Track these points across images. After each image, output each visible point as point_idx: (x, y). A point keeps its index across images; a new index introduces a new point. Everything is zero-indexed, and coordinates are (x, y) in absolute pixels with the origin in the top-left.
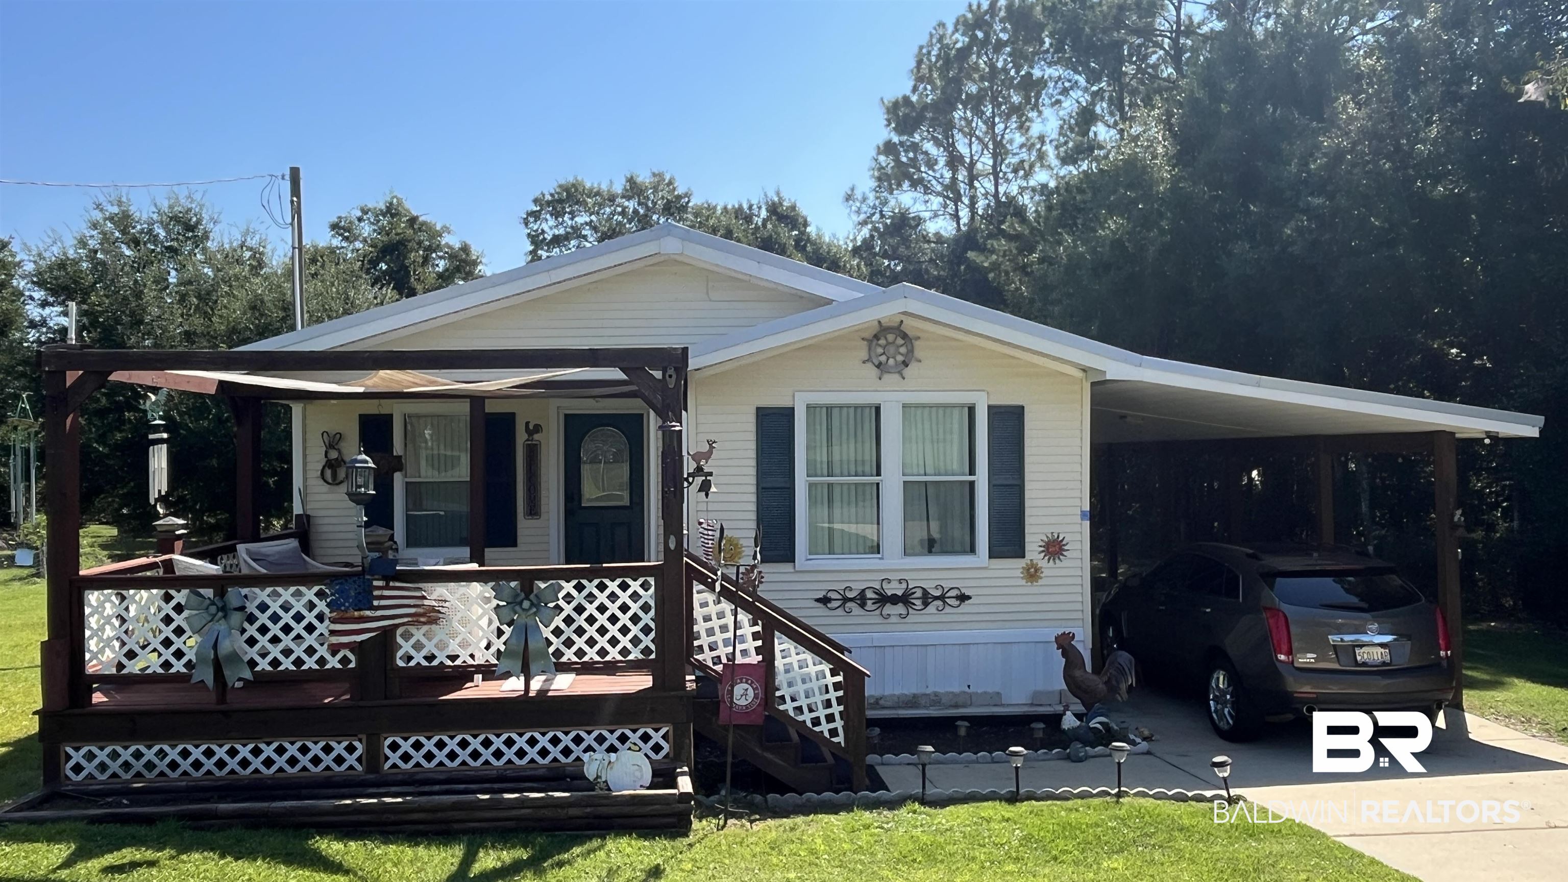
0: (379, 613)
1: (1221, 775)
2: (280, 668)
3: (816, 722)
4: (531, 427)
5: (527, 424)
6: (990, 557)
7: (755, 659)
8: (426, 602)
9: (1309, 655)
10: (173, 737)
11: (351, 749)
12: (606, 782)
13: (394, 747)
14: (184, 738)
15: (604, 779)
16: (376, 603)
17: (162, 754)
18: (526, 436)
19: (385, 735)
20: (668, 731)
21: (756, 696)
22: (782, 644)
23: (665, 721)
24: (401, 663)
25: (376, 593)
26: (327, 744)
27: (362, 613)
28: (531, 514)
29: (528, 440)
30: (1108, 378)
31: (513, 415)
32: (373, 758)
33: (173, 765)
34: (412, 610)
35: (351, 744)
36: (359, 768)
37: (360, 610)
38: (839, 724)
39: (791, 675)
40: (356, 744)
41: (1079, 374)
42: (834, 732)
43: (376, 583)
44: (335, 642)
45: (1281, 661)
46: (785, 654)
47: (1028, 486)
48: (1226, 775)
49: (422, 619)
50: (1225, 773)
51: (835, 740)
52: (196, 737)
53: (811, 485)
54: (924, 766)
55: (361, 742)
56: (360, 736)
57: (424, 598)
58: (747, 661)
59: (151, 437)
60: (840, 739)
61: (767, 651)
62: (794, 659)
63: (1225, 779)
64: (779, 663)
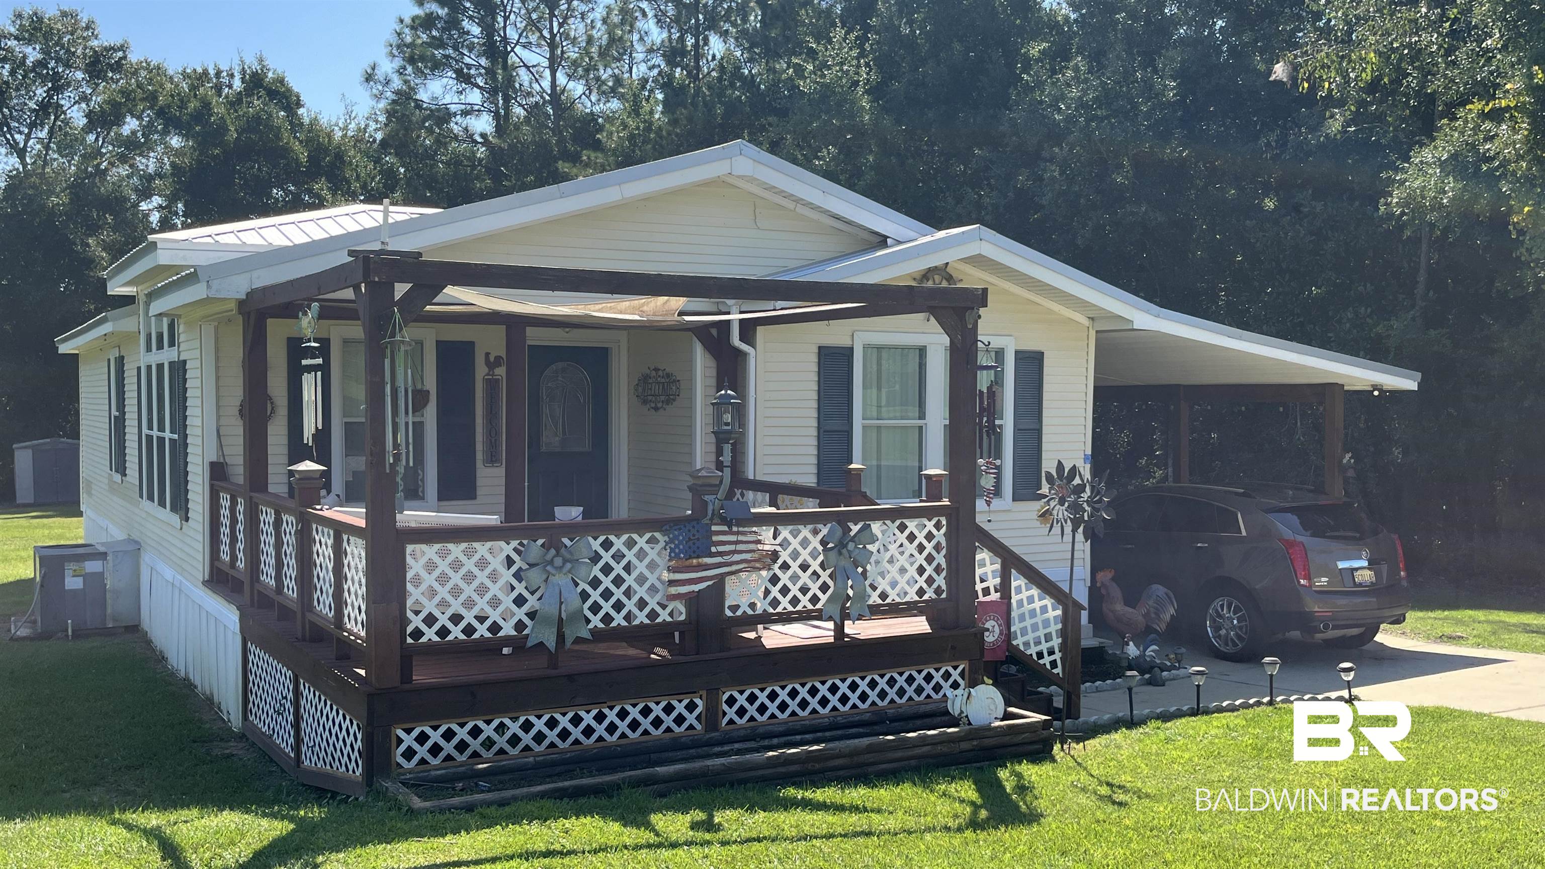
0: (718, 560)
1: (1346, 679)
2: (612, 625)
3: (1040, 655)
4: (492, 359)
5: (487, 354)
6: (1014, 500)
7: (994, 596)
8: (760, 547)
9: (1323, 579)
10: (513, 708)
11: (691, 707)
12: (967, 716)
13: (731, 701)
14: (524, 708)
15: (965, 714)
16: (713, 549)
17: (501, 728)
18: (486, 370)
19: (723, 690)
20: (964, 669)
21: (1001, 633)
22: (1017, 581)
23: (962, 658)
24: (729, 613)
25: (715, 538)
26: (669, 703)
27: (700, 560)
28: (492, 462)
29: (488, 374)
30: (1135, 327)
31: (472, 344)
32: (711, 716)
33: (514, 740)
34: (748, 556)
35: (692, 702)
36: (699, 727)
37: (698, 557)
38: (1057, 656)
39: (1022, 610)
40: (698, 701)
41: (1086, 322)
42: (1054, 664)
43: (714, 528)
44: (673, 593)
45: (1303, 585)
46: (1019, 590)
47: (1045, 430)
48: (1350, 678)
49: (758, 565)
50: (1351, 676)
51: (1055, 671)
52: (538, 705)
53: (864, 427)
54: (1130, 689)
55: (701, 698)
56: (701, 693)
57: (759, 542)
58: (988, 599)
59: (304, 362)
60: (1058, 670)
61: (1005, 588)
62: (1024, 595)
63: (1348, 682)
64: (1014, 599)
